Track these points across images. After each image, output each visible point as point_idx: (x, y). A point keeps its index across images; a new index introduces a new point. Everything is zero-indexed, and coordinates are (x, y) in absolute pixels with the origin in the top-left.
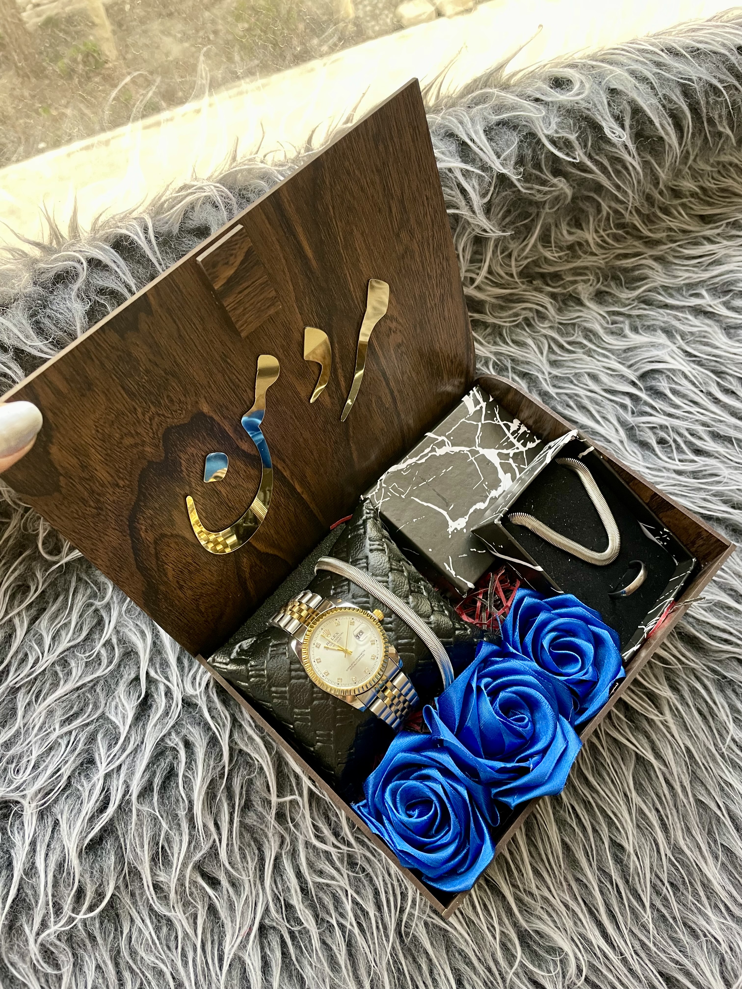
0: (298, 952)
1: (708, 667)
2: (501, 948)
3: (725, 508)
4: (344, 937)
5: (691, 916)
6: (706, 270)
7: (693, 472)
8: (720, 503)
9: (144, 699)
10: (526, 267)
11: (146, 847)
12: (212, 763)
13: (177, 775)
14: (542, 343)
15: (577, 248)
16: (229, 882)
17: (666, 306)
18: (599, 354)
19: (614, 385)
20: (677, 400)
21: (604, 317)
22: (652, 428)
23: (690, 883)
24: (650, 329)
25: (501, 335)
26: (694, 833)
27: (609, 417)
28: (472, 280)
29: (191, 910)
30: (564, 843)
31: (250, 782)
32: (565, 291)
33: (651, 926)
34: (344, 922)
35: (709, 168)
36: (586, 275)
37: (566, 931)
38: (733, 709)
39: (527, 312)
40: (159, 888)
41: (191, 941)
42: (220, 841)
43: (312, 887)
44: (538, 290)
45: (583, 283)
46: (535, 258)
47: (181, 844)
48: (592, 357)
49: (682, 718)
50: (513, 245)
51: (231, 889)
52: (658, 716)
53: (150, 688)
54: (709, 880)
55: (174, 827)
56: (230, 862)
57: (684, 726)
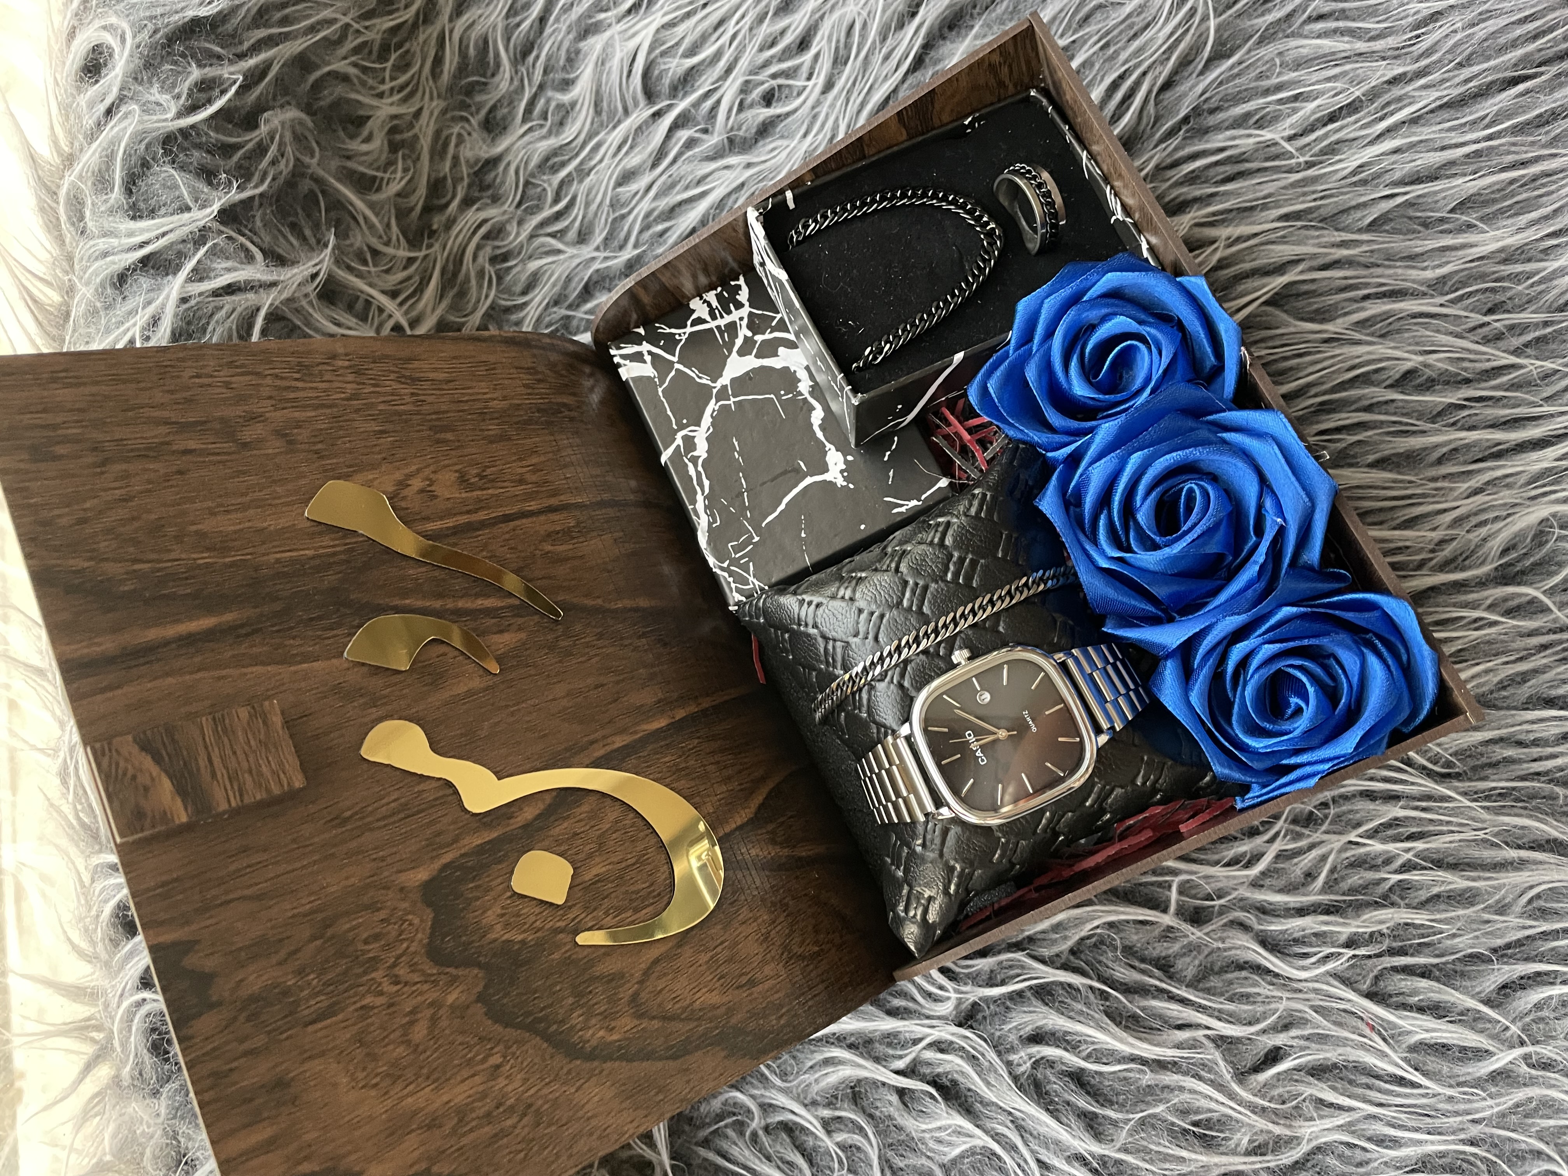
0: (1426, 951)
1: (1161, 141)
2: (1513, 618)
4: (1425, 868)
5: (1550, 296)
7: (835, 62)
9: (938, 1090)
10: (404, 232)
11: (1184, 1154)
12: (1079, 1006)
13: (1082, 1070)
14: (543, 245)
15: (398, 137)
16: (1281, 1031)
17: (542, 20)
18: (589, 157)
19: (649, 149)
20: (707, 52)
21: (530, 129)
22: (741, 108)
23: (1495, 281)
24: (573, 59)
25: (508, 310)
26: (1419, 250)
27: (700, 173)
29: (1309, 1109)
31: (1129, 950)
32: (466, 181)
33: (1549, 365)
34: (1399, 862)
36: (448, 137)
37: (1515, 505)
38: (1241, 122)
39: (481, 254)
40: (1257, 1150)
41: (1358, 1121)
42: (1208, 1028)
43: (1327, 897)
44: (450, 224)
45: (462, 147)
46: (393, 211)
47: (1195, 1092)
48: (591, 170)
49: (1231, 210)
50: (358, 240)
51: (1294, 1032)
52: (1216, 249)
53: (924, 1075)
54: (1502, 250)
55: (1165, 1095)
56: (1250, 1024)
57: (1246, 211)
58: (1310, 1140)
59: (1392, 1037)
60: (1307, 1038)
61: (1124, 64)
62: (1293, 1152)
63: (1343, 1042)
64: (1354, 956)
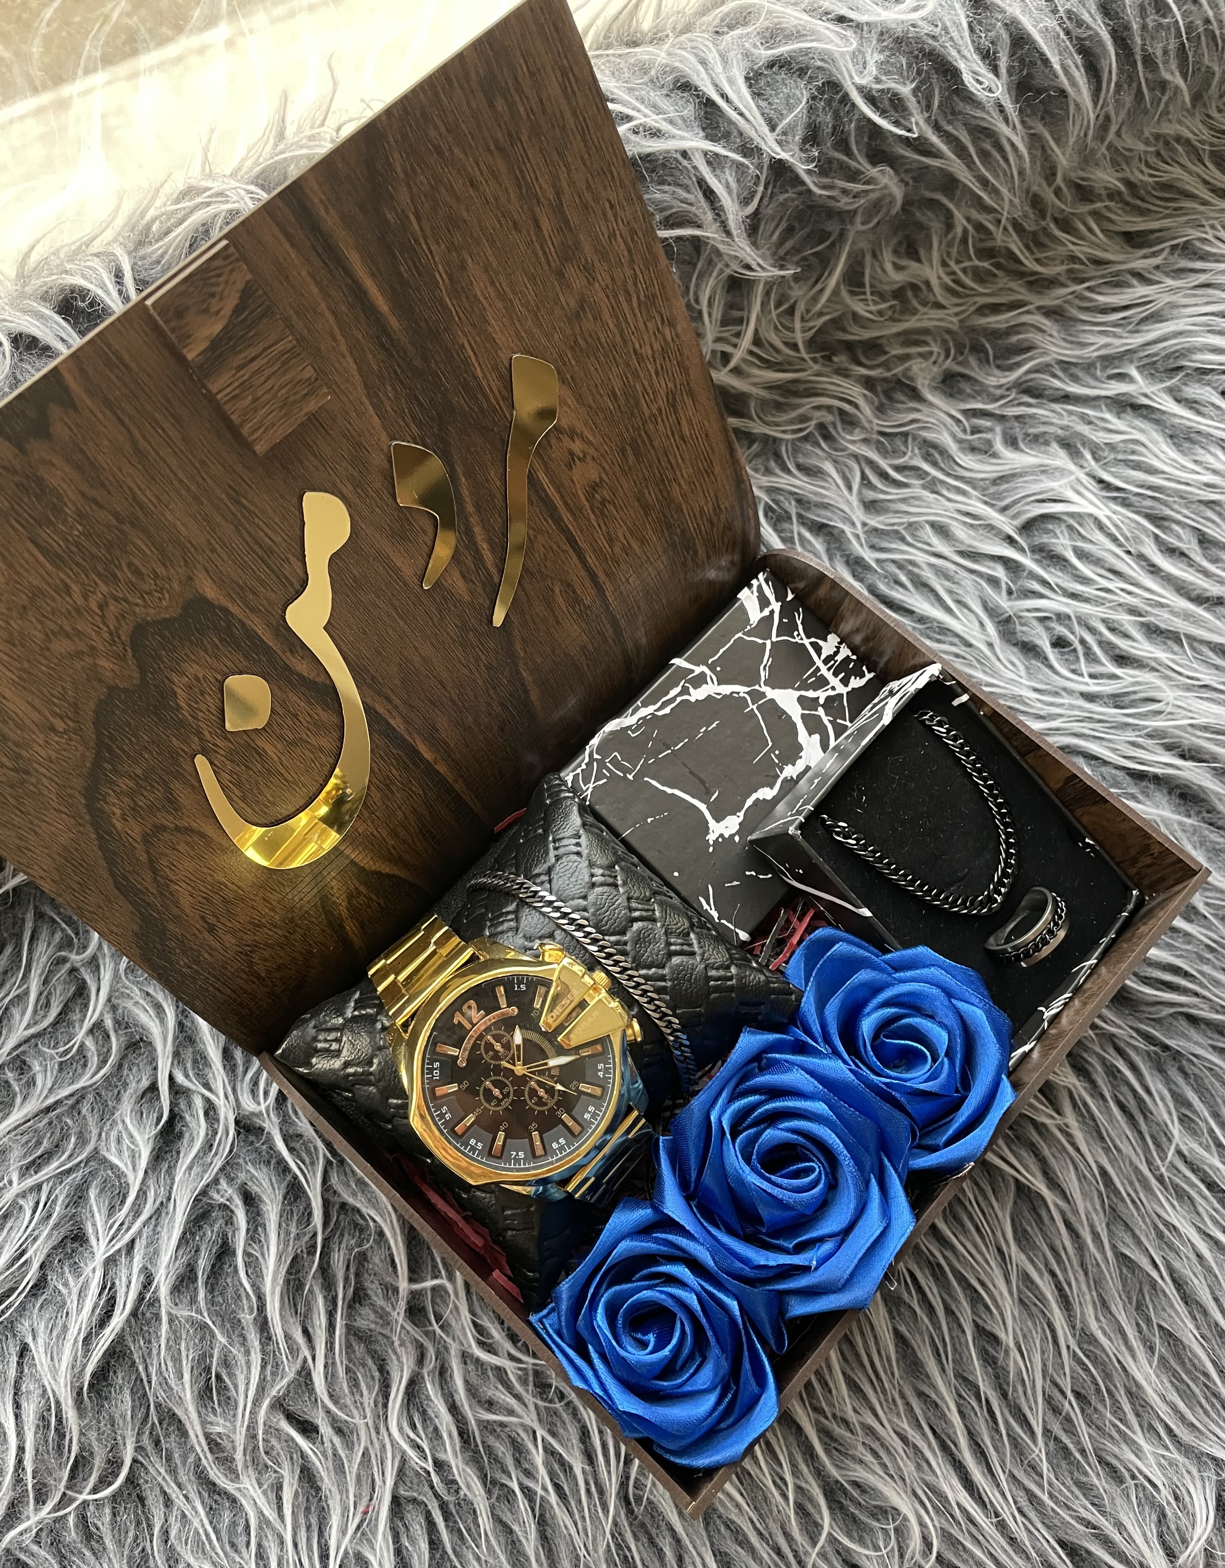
0: (455, 1538)
1: (1138, 1031)
2: (796, 1513)
3: (1167, 758)
4: (533, 1510)
5: (1110, 1446)
6: (1137, 332)
7: (1114, 696)
8: (1160, 750)
9: (167, 1122)
10: (820, 331)
11: (187, 1377)
12: (293, 1230)
13: (234, 1253)
14: (851, 470)
15: (910, 294)
16: (333, 1428)
17: (1067, 398)
18: (950, 487)
19: (976, 544)
20: (1085, 569)
21: (958, 421)
22: (1043, 620)
23: (1108, 1391)
24: (1038, 440)
25: (778, 456)
26: (1113, 1308)
27: (969, 600)
28: (726, 358)
29: (269, 1478)
30: (899, 1336)
31: (362, 1258)
32: (888, 375)
33: (1045, 1467)
34: (531, 1484)
35: (1142, 147)
36: (926, 343)
37: (904, 1480)
38: (1180, 1101)
39: (823, 413)
40: (214, 1444)
41: (273, 1529)
42: (314, 1359)
43: (475, 1428)
44: (843, 373)
45: (920, 360)
46: (836, 314)
47: (249, 1368)
48: (937, 493)
49: (1094, 1120)
50: (797, 292)
51: (337, 1440)
52: (1052, 1117)
53: (177, 1105)
54: (1138, 1386)
55: (236, 1339)
56: (331, 1396)
57: (1097, 1133)
58: (239, 1490)
59: (363, 1534)
60: (335, 1454)
61: (1200, 972)
62: (223, 1479)
63: (343, 1489)
64: (428, 1473)
